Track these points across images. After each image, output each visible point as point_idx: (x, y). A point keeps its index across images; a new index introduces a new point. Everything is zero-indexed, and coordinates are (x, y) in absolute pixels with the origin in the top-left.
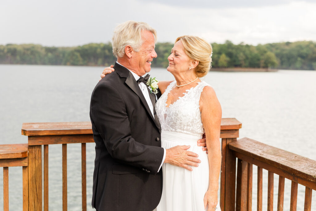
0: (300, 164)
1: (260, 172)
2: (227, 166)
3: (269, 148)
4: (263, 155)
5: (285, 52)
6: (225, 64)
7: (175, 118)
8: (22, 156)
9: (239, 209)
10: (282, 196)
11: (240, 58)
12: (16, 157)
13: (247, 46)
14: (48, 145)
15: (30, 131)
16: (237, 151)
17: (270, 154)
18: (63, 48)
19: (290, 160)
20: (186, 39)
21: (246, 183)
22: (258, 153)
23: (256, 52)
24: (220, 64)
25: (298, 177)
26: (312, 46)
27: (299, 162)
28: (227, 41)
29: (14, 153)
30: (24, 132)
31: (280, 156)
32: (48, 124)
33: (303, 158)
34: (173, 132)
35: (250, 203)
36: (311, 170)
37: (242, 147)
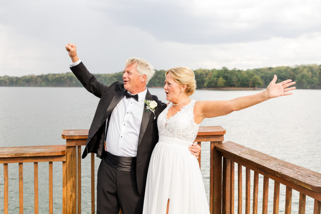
0: (270, 163)
1: (240, 168)
2: (215, 162)
3: (247, 149)
4: (241, 155)
5: (268, 75)
6: (222, 84)
7: (174, 126)
8: (62, 154)
9: (224, 196)
10: (256, 187)
11: (234, 80)
12: (57, 155)
13: (239, 71)
14: (81, 146)
15: (67, 136)
16: (222, 151)
17: (247, 154)
18: (105, 75)
19: (262, 160)
20: (173, 71)
21: (230, 176)
22: (237, 153)
23: (246, 75)
24: (219, 85)
25: (268, 173)
26: (289, 70)
27: (269, 161)
28: (224, 68)
29: (56, 152)
30: (63, 136)
31: (254, 156)
32: (81, 131)
33: (273, 158)
34: (171, 137)
35: (232, 192)
36: (278, 167)
37: (226, 148)
